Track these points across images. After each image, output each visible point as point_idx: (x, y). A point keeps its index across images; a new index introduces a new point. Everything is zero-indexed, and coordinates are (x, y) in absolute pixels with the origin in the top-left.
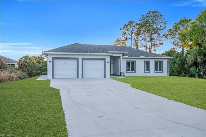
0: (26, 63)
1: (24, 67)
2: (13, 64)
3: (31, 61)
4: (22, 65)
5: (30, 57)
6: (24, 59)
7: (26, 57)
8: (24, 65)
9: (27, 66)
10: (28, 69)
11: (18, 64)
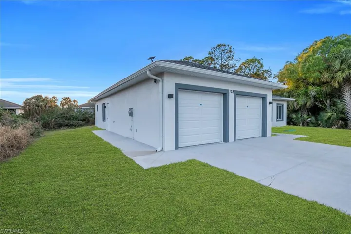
0: (38, 106)
1: (35, 114)
2: (13, 110)
3: (47, 104)
4: (31, 110)
5: (44, 97)
6: (33, 100)
7: (38, 98)
8: (35, 111)
9: (40, 112)
10: (41, 117)
11: (24, 108)
